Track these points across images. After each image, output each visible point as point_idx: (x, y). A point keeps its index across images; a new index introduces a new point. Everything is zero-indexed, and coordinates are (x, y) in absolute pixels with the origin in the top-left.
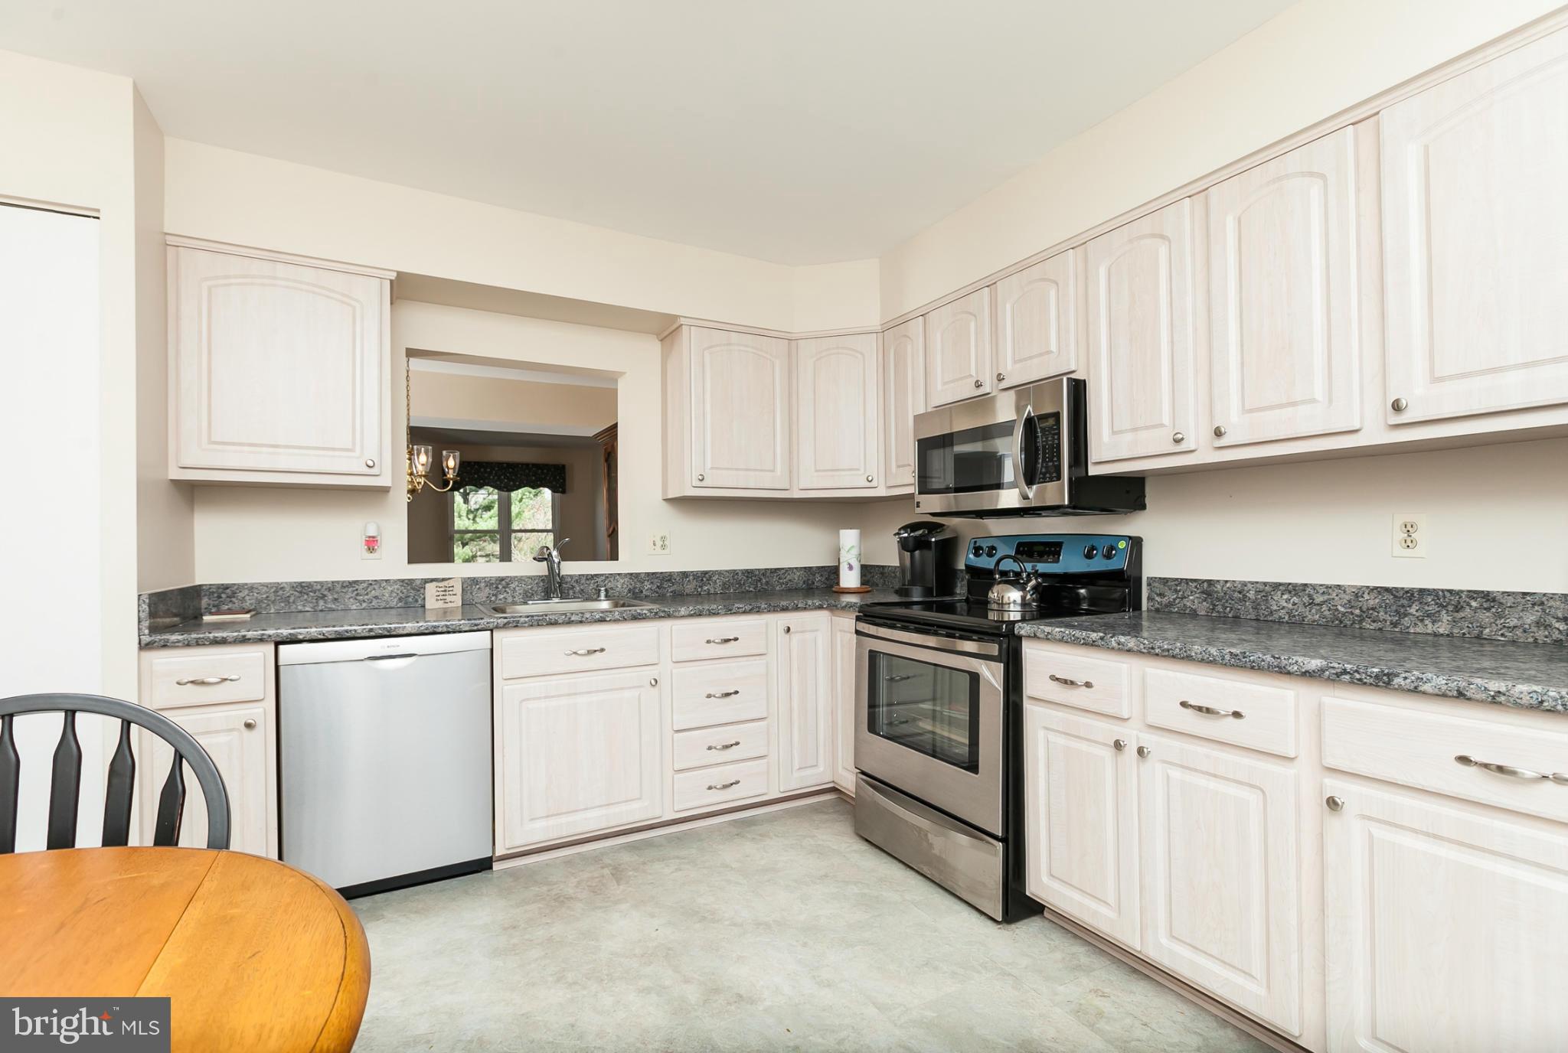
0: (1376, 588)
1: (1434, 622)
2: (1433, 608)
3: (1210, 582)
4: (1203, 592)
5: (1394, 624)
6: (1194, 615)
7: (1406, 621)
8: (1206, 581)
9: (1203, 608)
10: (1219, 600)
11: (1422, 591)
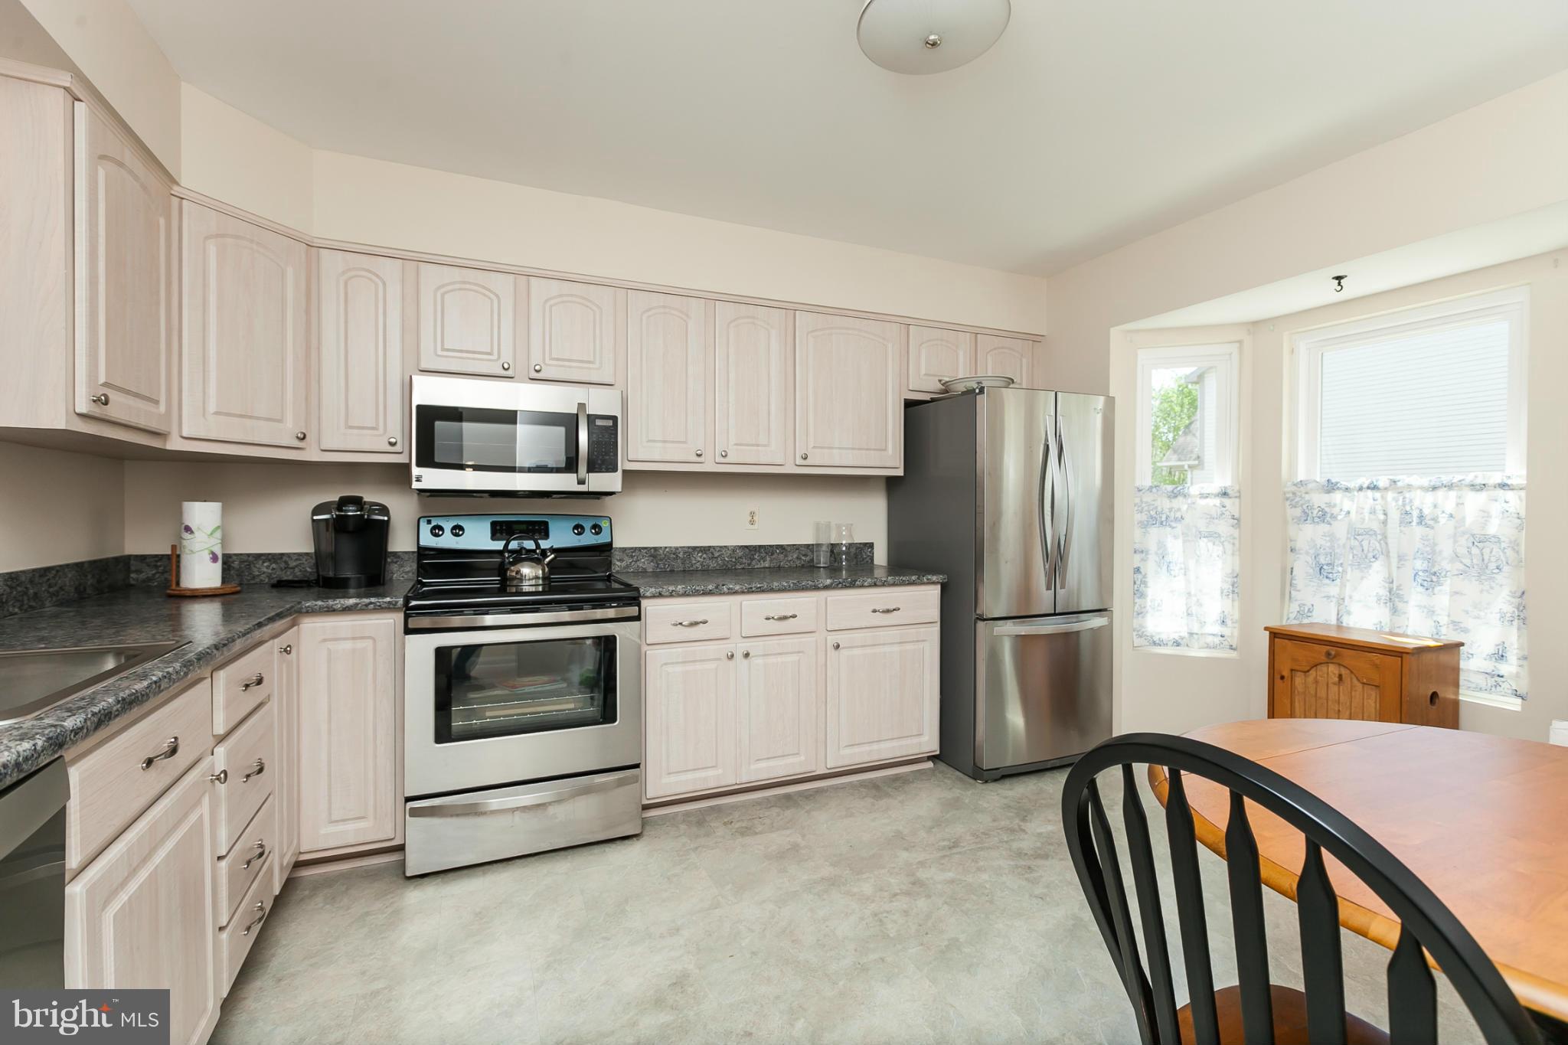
0: (742, 546)
1: (764, 561)
2: (763, 555)
3: (655, 549)
4: (650, 556)
5: (749, 565)
6: (645, 571)
7: (754, 562)
8: (654, 548)
9: (650, 567)
10: (661, 560)
11: (760, 546)
